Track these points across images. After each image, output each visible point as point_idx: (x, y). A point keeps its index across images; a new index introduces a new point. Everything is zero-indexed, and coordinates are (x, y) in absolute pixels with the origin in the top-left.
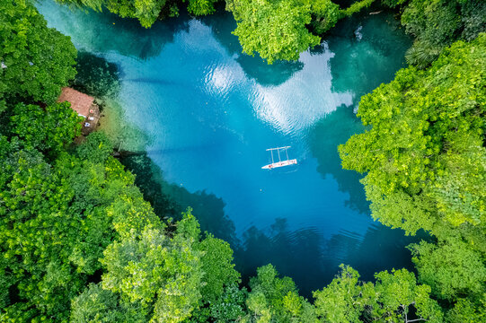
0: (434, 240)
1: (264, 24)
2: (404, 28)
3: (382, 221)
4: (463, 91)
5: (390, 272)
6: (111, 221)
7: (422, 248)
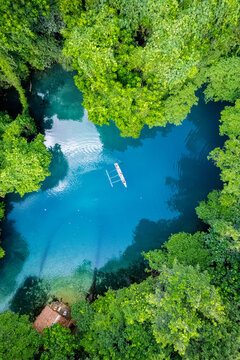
0: (204, 86)
1: (20, 175)
2: (46, 68)
3: (183, 118)
4: (99, 56)
5: (221, 124)
6: (138, 323)
7: (209, 94)
